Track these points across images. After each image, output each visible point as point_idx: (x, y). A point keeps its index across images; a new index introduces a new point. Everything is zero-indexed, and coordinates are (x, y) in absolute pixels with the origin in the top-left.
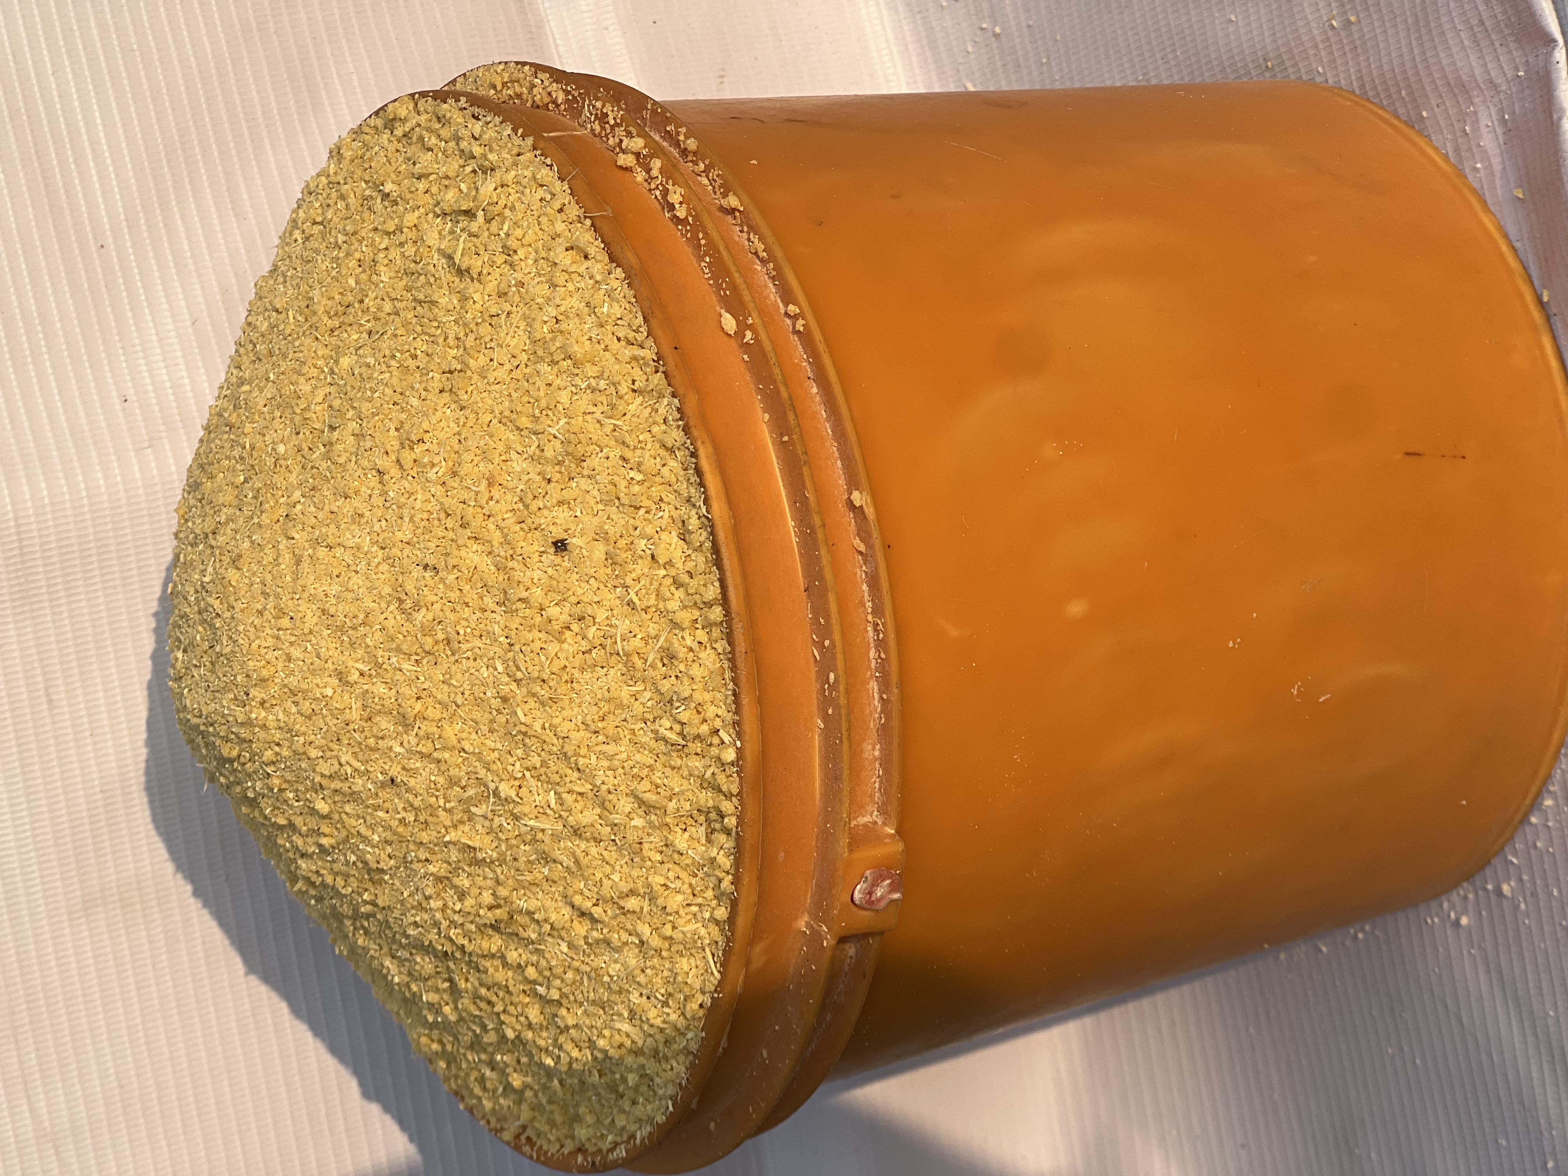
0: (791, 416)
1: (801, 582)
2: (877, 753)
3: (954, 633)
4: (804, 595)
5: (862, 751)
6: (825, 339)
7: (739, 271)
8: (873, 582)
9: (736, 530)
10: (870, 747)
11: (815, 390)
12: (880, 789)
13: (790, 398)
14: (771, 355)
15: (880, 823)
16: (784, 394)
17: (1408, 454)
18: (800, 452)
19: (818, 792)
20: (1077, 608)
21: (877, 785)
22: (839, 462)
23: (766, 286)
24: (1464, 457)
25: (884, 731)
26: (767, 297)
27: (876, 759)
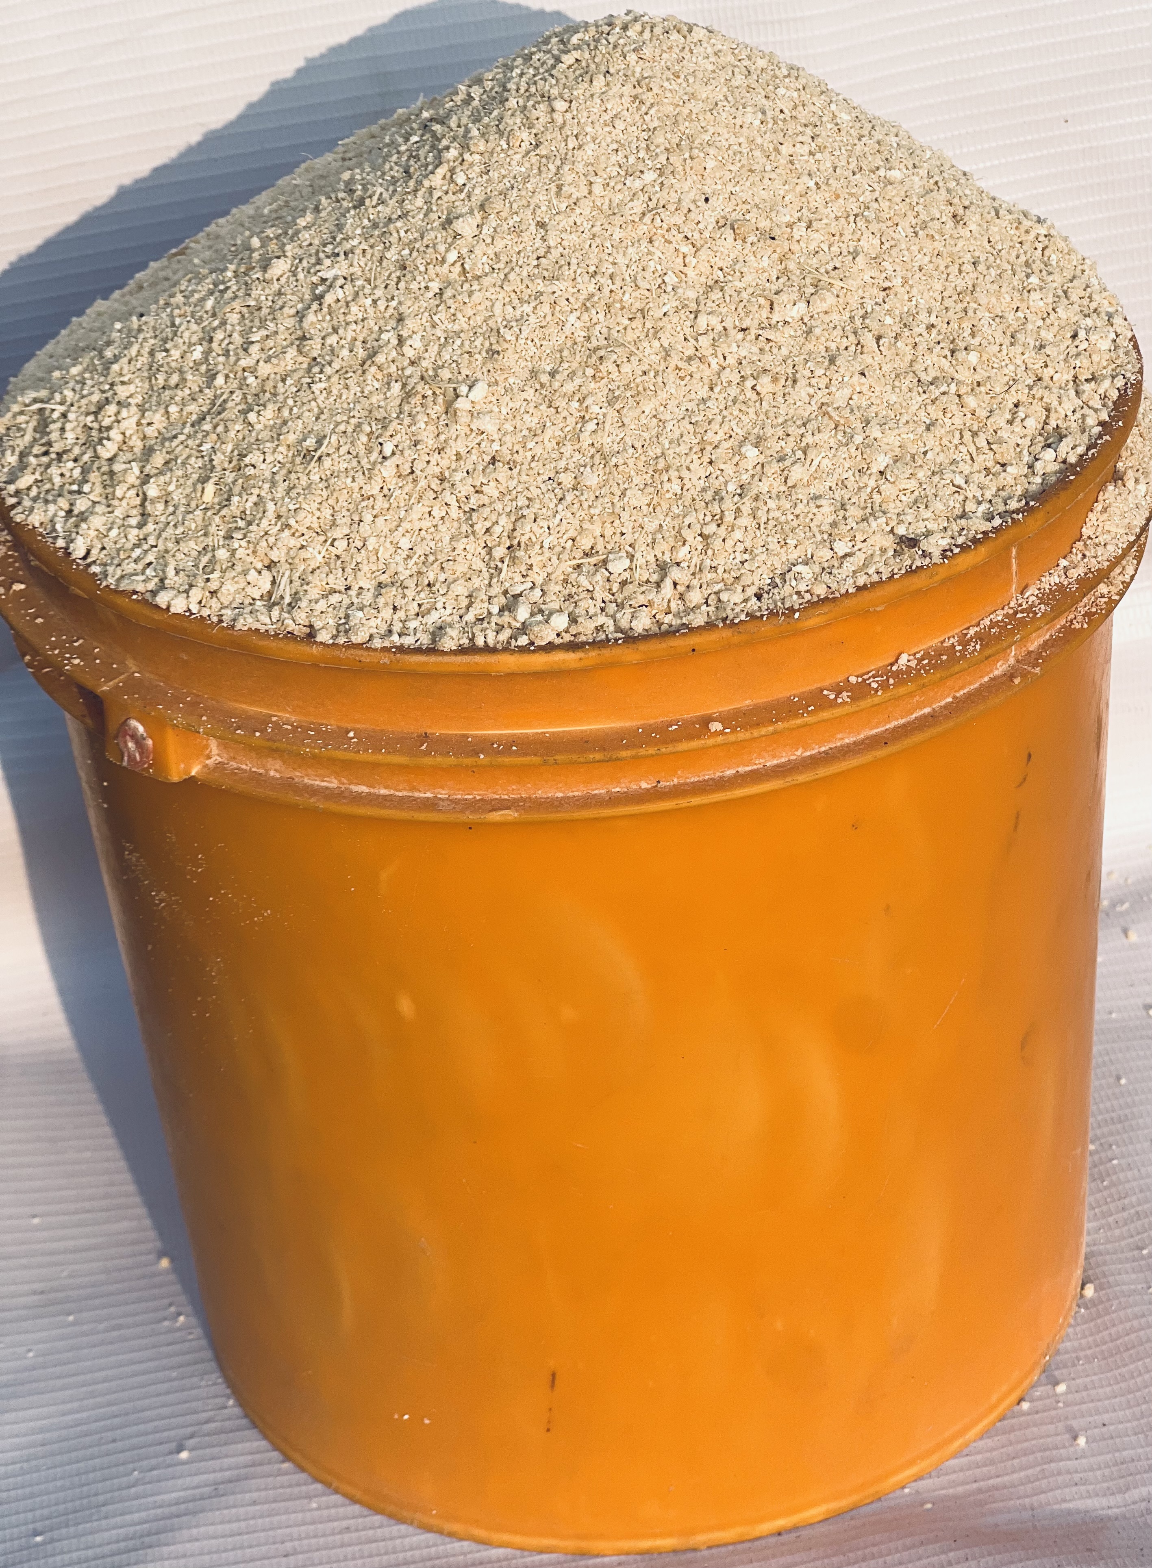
0: (598, 756)
1: (438, 731)
2: (272, 773)
3: (384, 876)
4: (421, 731)
5: (274, 759)
6: (691, 807)
7: (775, 732)
8: (431, 805)
9: (484, 676)
10: (277, 767)
11: (644, 785)
12: (239, 769)
13: (618, 759)
14: (671, 748)
15: (207, 762)
16: (624, 754)
17: (554, 1375)
18: (557, 757)
19: (238, 705)
20: (406, 1006)
21: (244, 767)
22: (560, 795)
23: (774, 757)
24: (548, 1430)
25: (288, 785)
26: (760, 756)
27: (267, 771)
